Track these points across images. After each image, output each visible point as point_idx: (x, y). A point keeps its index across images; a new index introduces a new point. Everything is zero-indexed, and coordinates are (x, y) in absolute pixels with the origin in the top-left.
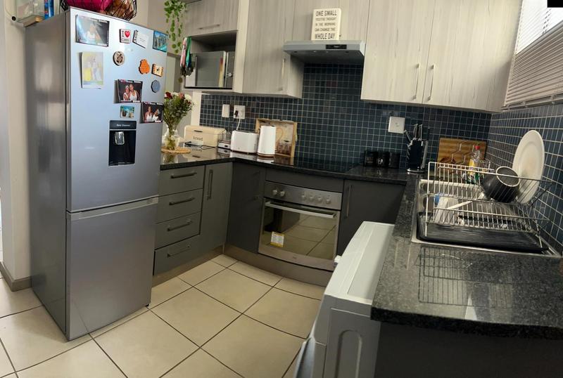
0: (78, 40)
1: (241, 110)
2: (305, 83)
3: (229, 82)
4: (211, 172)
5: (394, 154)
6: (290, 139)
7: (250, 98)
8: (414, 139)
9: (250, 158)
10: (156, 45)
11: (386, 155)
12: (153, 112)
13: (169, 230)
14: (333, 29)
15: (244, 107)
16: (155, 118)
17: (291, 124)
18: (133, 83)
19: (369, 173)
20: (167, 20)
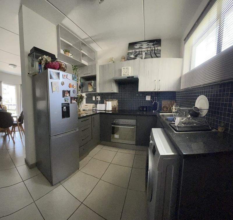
0: (51, 78)
1: (99, 98)
2: (119, 88)
3: (95, 90)
4: (94, 117)
5: (148, 107)
6: (116, 105)
7: (101, 94)
8: (154, 101)
9: (104, 112)
10: (73, 79)
11: (146, 107)
12: (74, 100)
13: (83, 140)
14: (129, 72)
15: (100, 97)
16: (75, 102)
17: (116, 100)
18: (68, 91)
19: (141, 113)
20: (73, 73)
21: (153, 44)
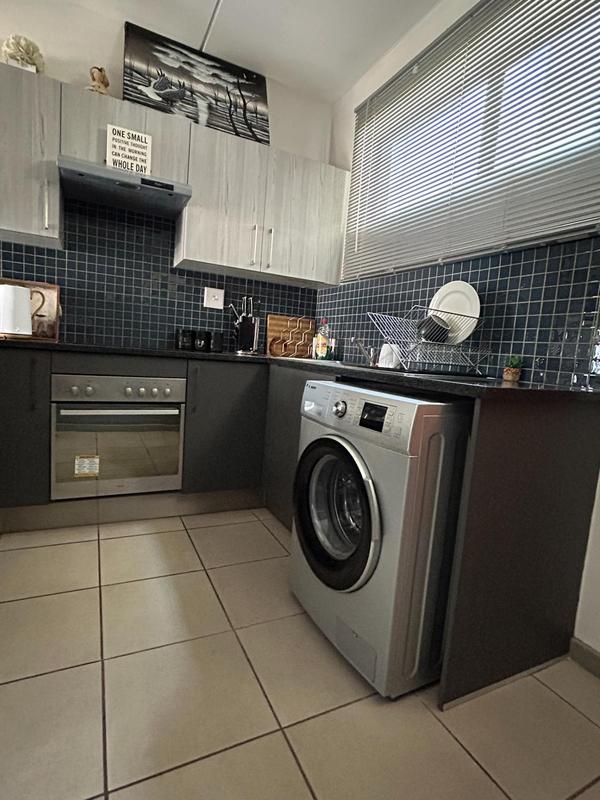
5: (215, 335)
8: (244, 314)
11: (207, 336)
14: (143, 161)
21: (236, 80)
